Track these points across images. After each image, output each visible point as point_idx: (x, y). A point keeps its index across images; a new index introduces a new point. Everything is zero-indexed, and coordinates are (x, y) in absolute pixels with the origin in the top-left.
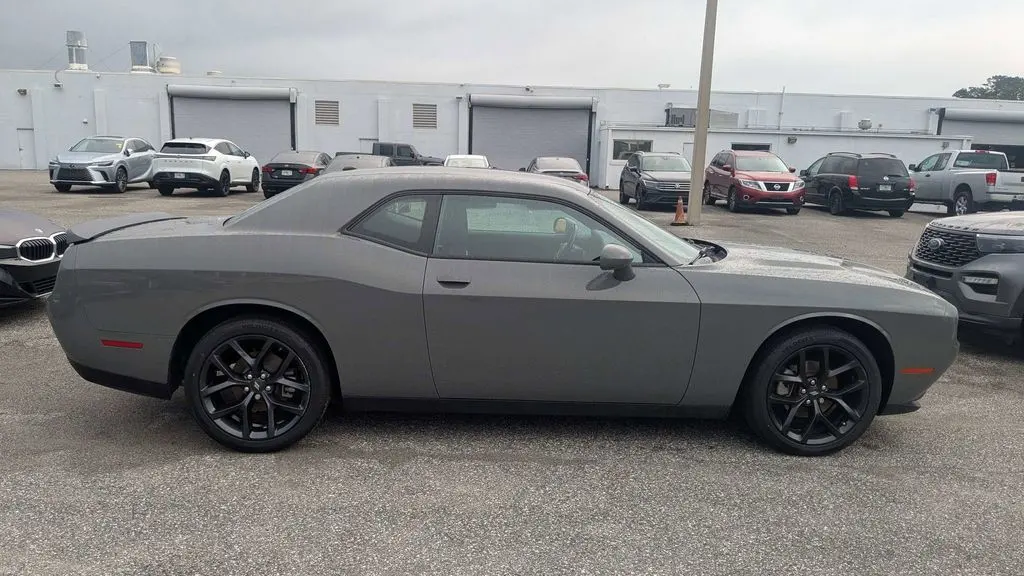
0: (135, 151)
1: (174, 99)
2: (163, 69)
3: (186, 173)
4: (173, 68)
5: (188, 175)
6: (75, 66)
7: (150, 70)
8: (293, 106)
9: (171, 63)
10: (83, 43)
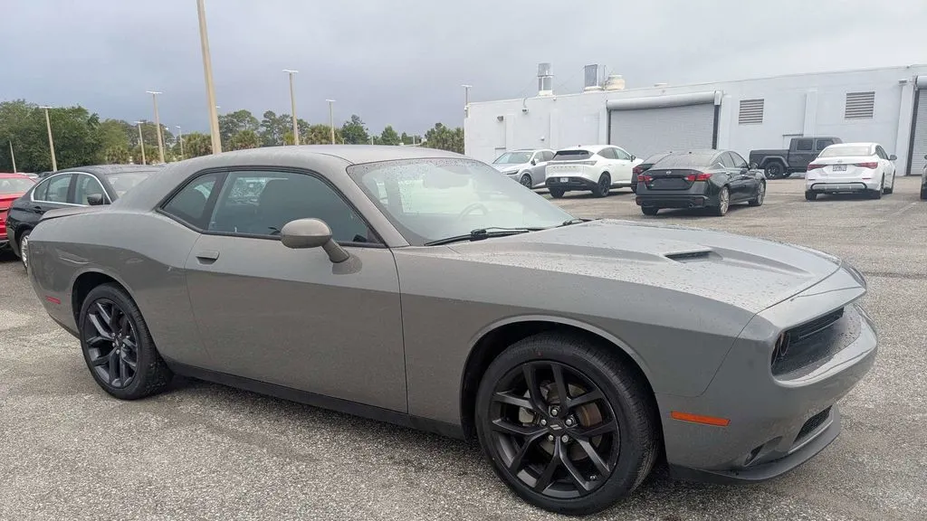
0: (541, 161)
1: (612, 113)
2: (609, 87)
3: (569, 178)
4: (619, 84)
5: (571, 179)
6: (542, 93)
7: (599, 89)
8: (717, 108)
9: (618, 81)
10: (550, 72)
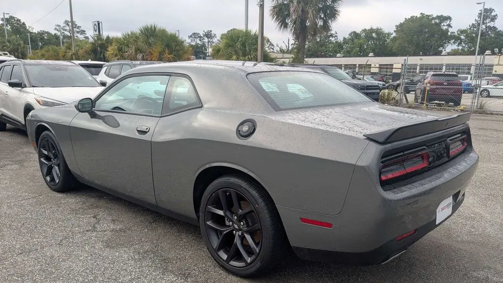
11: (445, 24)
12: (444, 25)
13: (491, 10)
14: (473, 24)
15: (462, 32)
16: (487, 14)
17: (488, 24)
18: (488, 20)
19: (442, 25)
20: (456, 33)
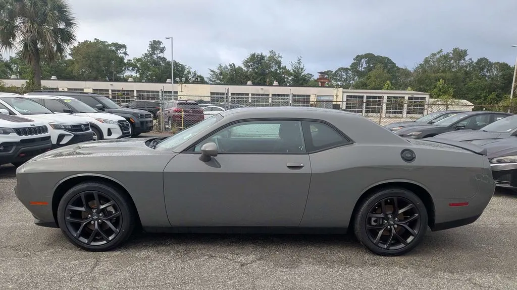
11: (122, 52)
12: (120, 53)
13: (159, 43)
14: (146, 54)
15: (138, 60)
16: (155, 46)
17: (159, 55)
18: (158, 51)
19: (119, 52)
20: (133, 61)
